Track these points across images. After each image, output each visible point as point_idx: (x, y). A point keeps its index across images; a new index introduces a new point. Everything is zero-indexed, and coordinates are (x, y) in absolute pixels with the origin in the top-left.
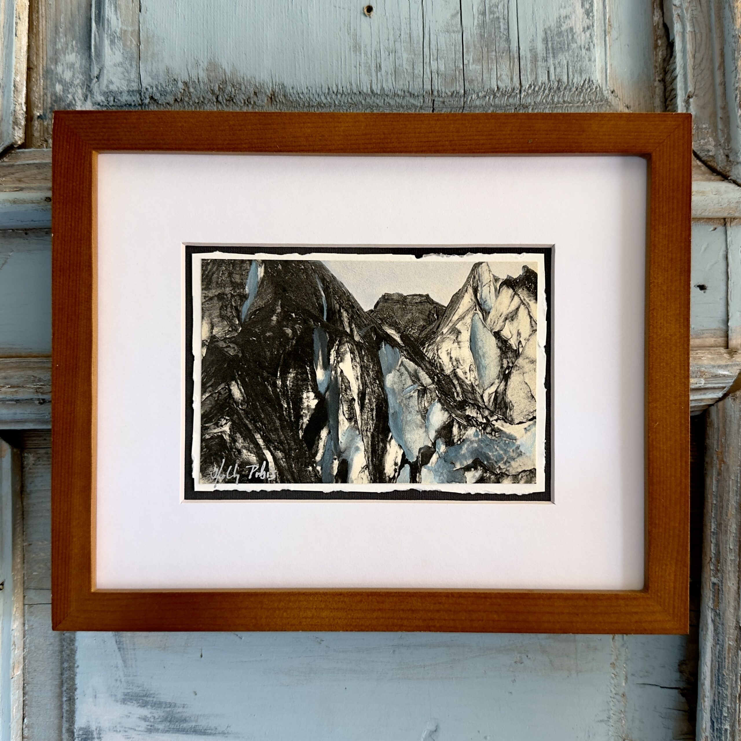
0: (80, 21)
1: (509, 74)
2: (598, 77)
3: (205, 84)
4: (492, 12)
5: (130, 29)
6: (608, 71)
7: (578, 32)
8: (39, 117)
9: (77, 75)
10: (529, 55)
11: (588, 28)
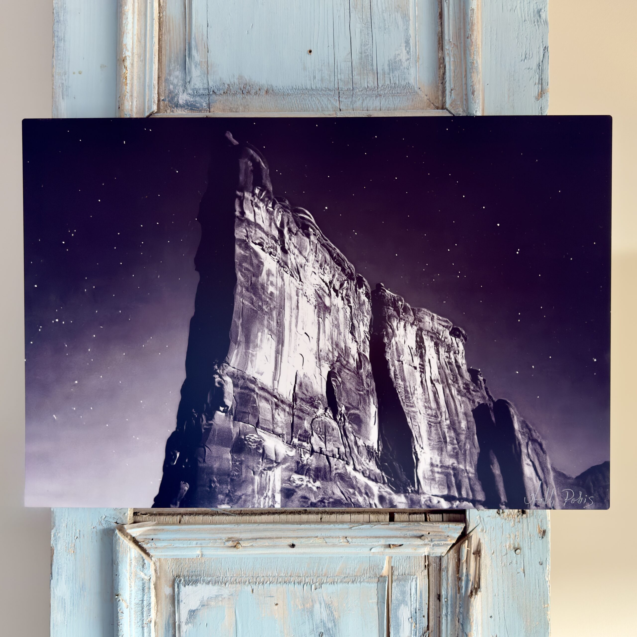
0: (181, 56)
1: (373, 80)
2: (412, 81)
3: (237, 85)
4: (365, 53)
5: (203, 60)
6: (417, 79)
7: (404, 61)
8: (162, 100)
9: (180, 81)
10: (381, 72)
11: (408, 59)
